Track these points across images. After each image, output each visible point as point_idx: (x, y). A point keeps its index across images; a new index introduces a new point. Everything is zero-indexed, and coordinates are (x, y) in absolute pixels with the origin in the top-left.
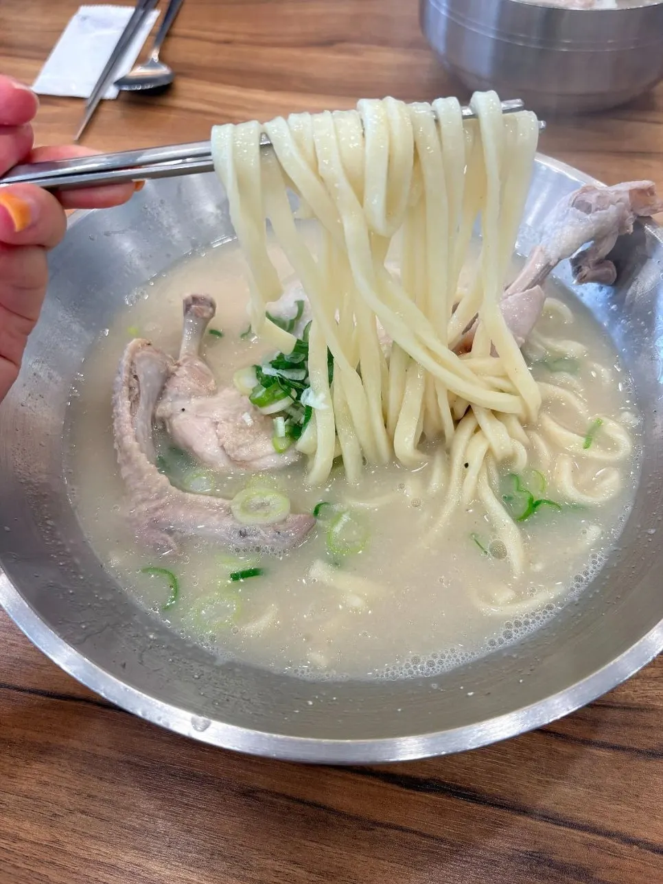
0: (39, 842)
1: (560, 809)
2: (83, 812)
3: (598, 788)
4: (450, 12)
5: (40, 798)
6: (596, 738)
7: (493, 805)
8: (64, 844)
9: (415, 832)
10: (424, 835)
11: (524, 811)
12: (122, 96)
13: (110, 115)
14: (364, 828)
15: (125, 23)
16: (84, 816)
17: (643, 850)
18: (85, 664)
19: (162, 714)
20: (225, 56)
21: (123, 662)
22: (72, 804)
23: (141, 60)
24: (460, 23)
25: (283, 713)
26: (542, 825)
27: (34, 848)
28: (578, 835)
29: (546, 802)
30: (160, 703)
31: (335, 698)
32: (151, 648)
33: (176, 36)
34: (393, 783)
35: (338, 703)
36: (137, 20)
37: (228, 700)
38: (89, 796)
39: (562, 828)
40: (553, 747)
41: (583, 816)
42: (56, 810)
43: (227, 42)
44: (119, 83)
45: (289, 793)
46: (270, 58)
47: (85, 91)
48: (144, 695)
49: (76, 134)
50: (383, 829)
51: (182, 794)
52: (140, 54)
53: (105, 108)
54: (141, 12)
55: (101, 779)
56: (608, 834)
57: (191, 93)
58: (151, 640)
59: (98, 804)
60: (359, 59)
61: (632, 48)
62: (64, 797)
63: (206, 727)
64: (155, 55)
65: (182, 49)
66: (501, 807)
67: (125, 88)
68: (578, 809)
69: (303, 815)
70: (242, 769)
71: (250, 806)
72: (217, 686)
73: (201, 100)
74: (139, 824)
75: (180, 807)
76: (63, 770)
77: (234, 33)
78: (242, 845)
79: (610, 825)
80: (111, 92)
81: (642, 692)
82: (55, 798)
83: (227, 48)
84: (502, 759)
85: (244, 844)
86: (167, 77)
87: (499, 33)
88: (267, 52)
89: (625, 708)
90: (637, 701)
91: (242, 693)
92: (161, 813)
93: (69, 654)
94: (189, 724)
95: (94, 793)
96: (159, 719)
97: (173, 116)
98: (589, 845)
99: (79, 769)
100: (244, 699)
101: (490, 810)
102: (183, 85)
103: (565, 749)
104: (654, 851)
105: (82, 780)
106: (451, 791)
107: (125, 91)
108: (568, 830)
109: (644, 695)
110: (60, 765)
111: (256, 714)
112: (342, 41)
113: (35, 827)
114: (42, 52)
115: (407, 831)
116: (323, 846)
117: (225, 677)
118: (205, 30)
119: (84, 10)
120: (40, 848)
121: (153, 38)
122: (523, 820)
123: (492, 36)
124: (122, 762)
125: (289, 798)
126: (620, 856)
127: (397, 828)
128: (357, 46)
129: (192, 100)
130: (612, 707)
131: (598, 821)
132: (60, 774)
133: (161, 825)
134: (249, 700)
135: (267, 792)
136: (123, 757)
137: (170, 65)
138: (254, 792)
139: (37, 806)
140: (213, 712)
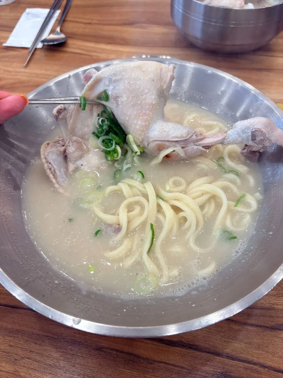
0: (9, 372)
1: (234, 353)
2: (28, 358)
3: (250, 343)
4: (184, 11)
5: (9, 352)
6: (249, 322)
7: (205, 352)
8: (20, 372)
9: (172, 365)
10: (176, 366)
11: (218, 354)
12: (44, 47)
13: (39, 55)
14: (149, 363)
15: (45, 16)
16: (28, 360)
17: (270, 371)
18: (26, 296)
19: (60, 317)
20: (88, 30)
21: (43, 294)
22: (23, 355)
23: (53, 31)
24: (188, 15)
25: (113, 315)
26: (227, 361)
27: (7, 374)
28: (241, 364)
29: (228, 351)
30: (59, 313)
31: (135, 308)
32: (56, 287)
33: (67, 21)
34: (162, 343)
35: (136, 310)
36: (51, 14)
37: (89, 310)
38: (31, 351)
39: (235, 362)
40: (231, 326)
41: (244, 356)
42: (16, 357)
43: (90, 24)
44: (43, 41)
45: (117, 348)
46: (107, 30)
47: (29, 45)
48: (52, 309)
49: (25, 63)
50: (158, 364)
51: (71, 350)
52: (52, 29)
53: (37, 52)
54: (52, 11)
55: (36, 344)
56: (255, 364)
57: (74, 45)
58: (56, 284)
59: (34, 355)
60: (145, 30)
61: (261, 25)
62: (20, 352)
63: (79, 322)
64: (58, 29)
65: (70, 27)
66: (208, 353)
67: (46, 44)
68: (242, 353)
69: (124, 358)
70: (97, 338)
71: (100, 354)
72: (84, 304)
73: (79, 49)
74: (53, 363)
75: (70, 355)
76: (19, 340)
77: (93, 20)
78: (97, 372)
79: (255, 360)
80: (40, 45)
81: (268, 301)
82: (16, 352)
83: (90, 26)
84: (209, 332)
85: (98, 371)
86: (63, 39)
87: (204, 19)
88: (106, 28)
89: (261, 308)
90: (266, 305)
91: (95, 306)
92: (62, 358)
93: (20, 291)
94: (72, 322)
95: (33, 350)
96: (59, 319)
97: (66, 55)
98: (246, 369)
99: (26, 339)
100: (96, 309)
101: (204, 354)
102: (70, 42)
103: (236, 327)
104: (274, 371)
105: (27, 344)
106: (187, 346)
107: (46, 45)
108: (238, 362)
109: (269, 303)
110: (18, 338)
111: (101, 316)
112: (138, 23)
113: (7, 365)
114: (10, 28)
115: (169, 364)
116: (132, 372)
117: (88, 300)
118: (79, 18)
119: (28, 10)
120: (9, 374)
121: (58, 22)
122: (218, 358)
123: (201, 21)
124: (45, 336)
125: (117, 351)
126: (260, 373)
127: (164, 363)
128: (144, 25)
129: (74, 48)
130: (256, 308)
131: (250, 358)
132: (18, 342)
133: (62, 363)
134: (98, 310)
135: (107, 348)
136: (45, 334)
137: (65, 34)
138: (102, 348)
139: (8, 356)
140: (82, 316)
